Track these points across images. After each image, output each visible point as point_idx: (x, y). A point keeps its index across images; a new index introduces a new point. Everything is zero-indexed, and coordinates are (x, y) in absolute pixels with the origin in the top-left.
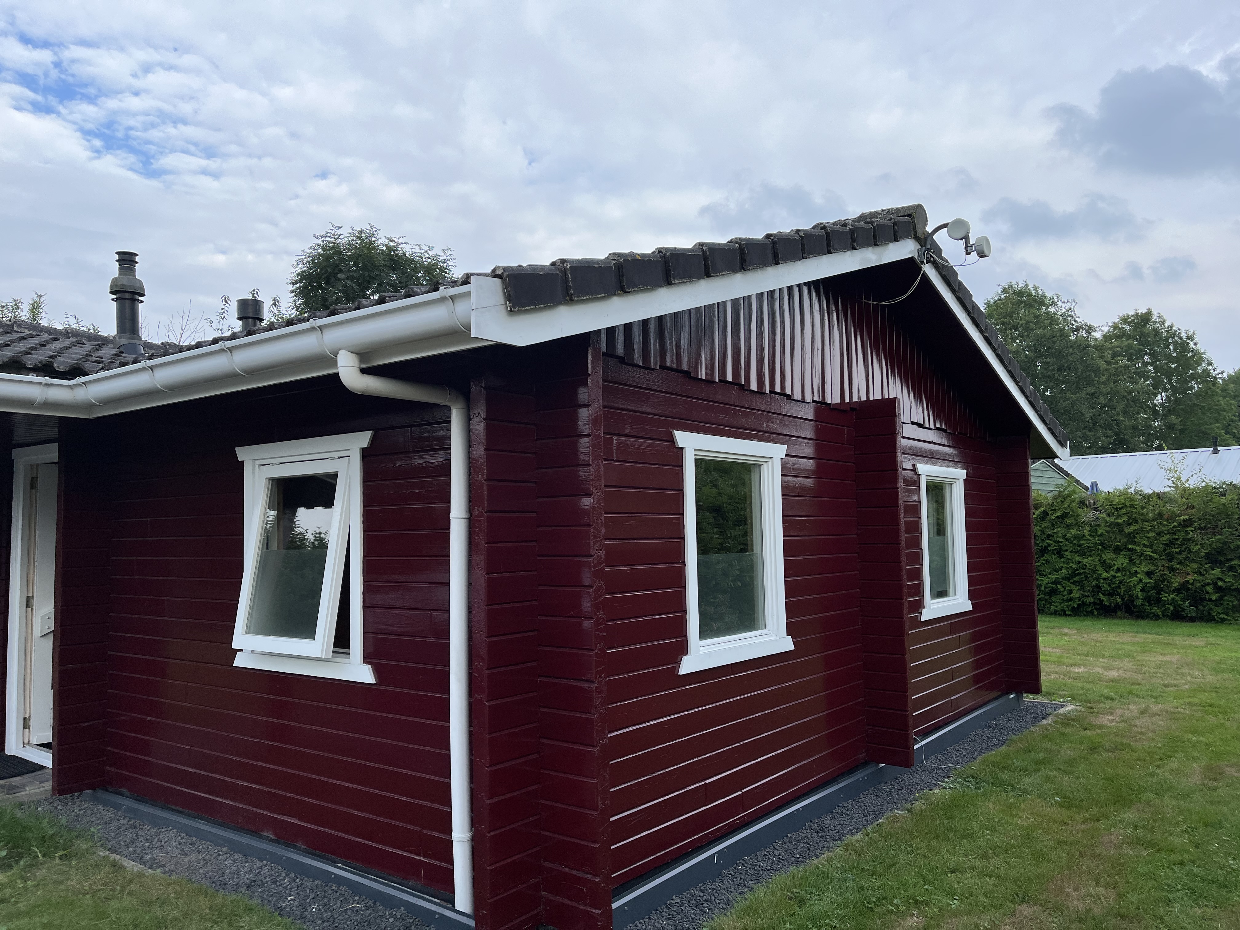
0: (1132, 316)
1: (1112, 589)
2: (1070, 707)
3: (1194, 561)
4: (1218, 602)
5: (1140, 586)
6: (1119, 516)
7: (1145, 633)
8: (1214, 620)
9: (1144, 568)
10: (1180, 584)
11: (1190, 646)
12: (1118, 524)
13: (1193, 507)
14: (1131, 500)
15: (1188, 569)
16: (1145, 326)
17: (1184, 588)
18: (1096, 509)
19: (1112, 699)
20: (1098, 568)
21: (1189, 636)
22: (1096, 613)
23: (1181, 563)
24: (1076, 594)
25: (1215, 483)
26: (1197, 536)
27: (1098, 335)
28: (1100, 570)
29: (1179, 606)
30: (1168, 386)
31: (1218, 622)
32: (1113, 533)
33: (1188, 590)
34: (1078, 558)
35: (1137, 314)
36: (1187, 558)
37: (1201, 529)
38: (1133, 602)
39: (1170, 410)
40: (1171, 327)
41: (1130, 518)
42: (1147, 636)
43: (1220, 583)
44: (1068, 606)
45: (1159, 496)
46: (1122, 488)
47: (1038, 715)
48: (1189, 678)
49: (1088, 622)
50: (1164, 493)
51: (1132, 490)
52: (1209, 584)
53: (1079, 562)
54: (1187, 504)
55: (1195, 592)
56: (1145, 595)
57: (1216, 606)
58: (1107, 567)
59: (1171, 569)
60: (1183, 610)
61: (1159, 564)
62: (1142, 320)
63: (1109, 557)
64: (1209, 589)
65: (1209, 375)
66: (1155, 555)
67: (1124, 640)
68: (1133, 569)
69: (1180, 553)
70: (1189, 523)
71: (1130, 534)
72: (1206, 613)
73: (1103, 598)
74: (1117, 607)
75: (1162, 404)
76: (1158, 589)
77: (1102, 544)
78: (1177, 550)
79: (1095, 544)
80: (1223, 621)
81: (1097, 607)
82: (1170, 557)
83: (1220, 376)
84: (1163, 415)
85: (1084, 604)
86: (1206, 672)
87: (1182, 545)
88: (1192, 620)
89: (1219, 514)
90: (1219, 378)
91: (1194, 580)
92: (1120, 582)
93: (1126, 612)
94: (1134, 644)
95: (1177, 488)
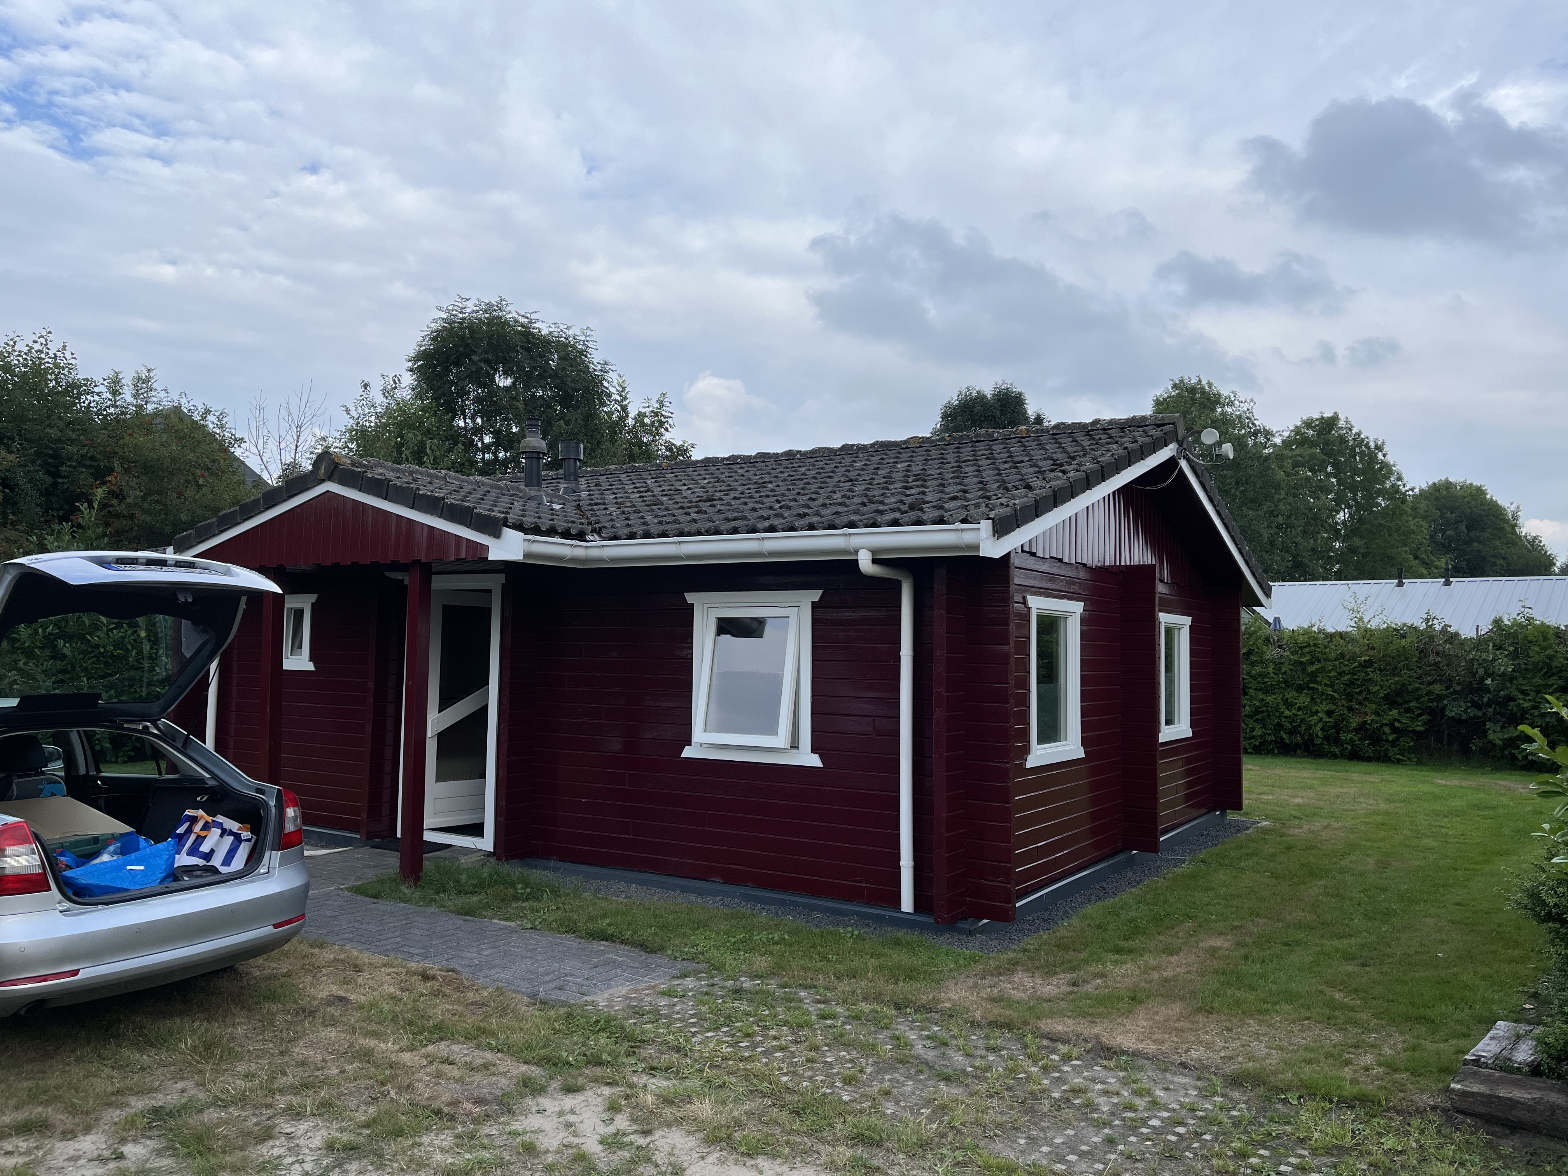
0: (1317, 420)
1: (1294, 727)
2: (1265, 823)
3: (1374, 702)
4: (1394, 743)
5: (1321, 725)
6: (1302, 655)
7: (1323, 770)
8: (1390, 760)
9: (1325, 707)
10: (1359, 724)
11: (1367, 782)
12: (1301, 663)
13: (1373, 648)
14: (1316, 639)
15: (1366, 710)
16: (1330, 431)
17: (1362, 727)
18: (1280, 647)
19: (1300, 818)
20: (1280, 706)
21: (1365, 774)
22: (1276, 752)
23: (1360, 703)
24: (1258, 732)
25: (1396, 624)
26: (1376, 677)
27: (1278, 440)
28: (1283, 708)
29: (1357, 746)
30: (1351, 502)
31: (1393, 762)
32: (1296, 671)
33: (1366, 730)
34: (1261, 696)
35: (1323, 418)
36: (1366, 699)
37: (1381, 670)
38: (1312, 741)
39: (1353, 529)
40: (1359, 434)
41: (1313, 657)
42: (1326, 772)
43: (1397, 724)
44: (1250, 744)
45: (1342, 635)
46: (1306, 626)
47: (1239, 828)
48: (1364, 805)
49: (1269, 760)
50: (1346, 633)
51: (1315, 629)
52: (1386, 725)
53: (1263, 700)
54: (1368, 645)
55: (1373, 732)
56: (1325, 733)
57: (1393, 746)
58: (1289, 705)
59: (1350, 709)
60: (1361, 750)
61: (1339, 704)
62: (1328, 425)
63: (1291, 695)
64: (1387, 729)
65: (1397, 491)
66: (1336, 695)
67: (1305, 775)
68: (1314, 708)
69: (1360, 693)
70: (1369, 663)
71: (1312, 672)
72: (1382, 754)
73: (1284, 736)
74: (1297, 745)
75: (1344, 522)
76: (1337, 728)
77: (1285, 682)
78: (1357, 690)
79: (1279, 682)
80: (1399, 761)
81: (1278, 745)
82: (1350, 697)
83: (1410, 493)
84: (1345, 536)
85: (1265, 742)
86: (1380, 801)
87: (1362, 686)
88: (1369, 760)
89: (1399, 656)
90: (1409, 495)
91: (1372, 720)
92: (1302, 720)
93: (1305, 751)
94: (1315, 779)
95: (1358, 627)
